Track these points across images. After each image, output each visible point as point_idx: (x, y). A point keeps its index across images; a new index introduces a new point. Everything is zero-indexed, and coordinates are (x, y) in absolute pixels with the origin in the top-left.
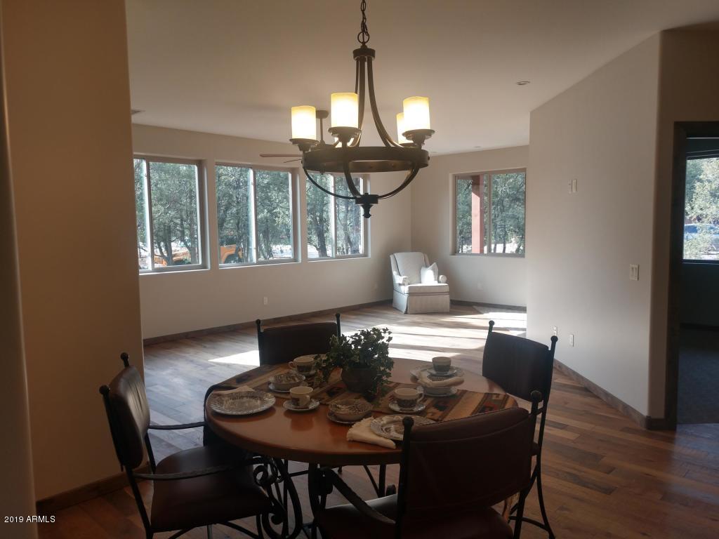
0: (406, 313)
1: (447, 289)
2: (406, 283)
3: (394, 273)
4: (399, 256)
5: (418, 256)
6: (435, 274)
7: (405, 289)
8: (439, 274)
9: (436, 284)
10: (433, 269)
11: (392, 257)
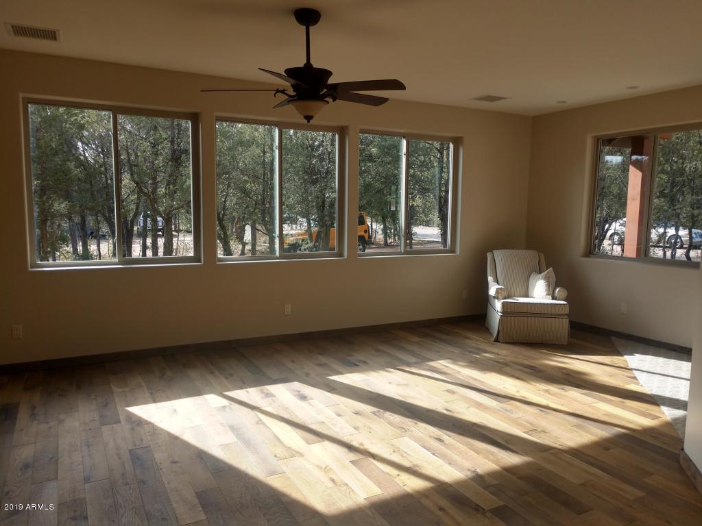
0: (497, 340)
1: (567, 310)
2: (500, 297)
3: (490, 278)
4: (499, 254)
5: (530, 255)
6: (548, 286)
7: (498, 305)
8: (557, 285)
9: (549, 300)
10: (547, 279)
11: (489, 255)
